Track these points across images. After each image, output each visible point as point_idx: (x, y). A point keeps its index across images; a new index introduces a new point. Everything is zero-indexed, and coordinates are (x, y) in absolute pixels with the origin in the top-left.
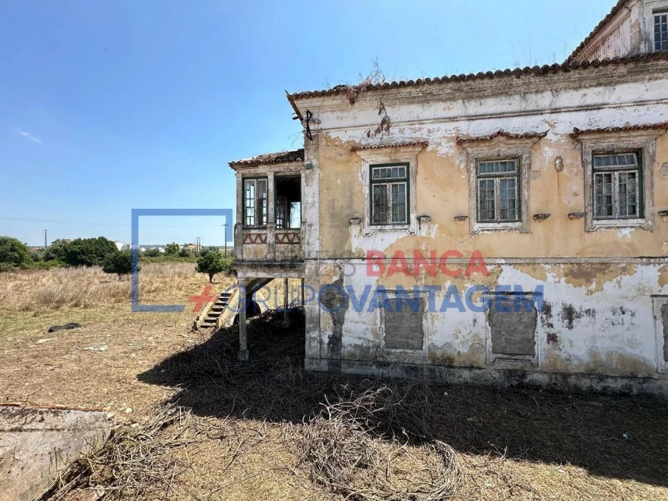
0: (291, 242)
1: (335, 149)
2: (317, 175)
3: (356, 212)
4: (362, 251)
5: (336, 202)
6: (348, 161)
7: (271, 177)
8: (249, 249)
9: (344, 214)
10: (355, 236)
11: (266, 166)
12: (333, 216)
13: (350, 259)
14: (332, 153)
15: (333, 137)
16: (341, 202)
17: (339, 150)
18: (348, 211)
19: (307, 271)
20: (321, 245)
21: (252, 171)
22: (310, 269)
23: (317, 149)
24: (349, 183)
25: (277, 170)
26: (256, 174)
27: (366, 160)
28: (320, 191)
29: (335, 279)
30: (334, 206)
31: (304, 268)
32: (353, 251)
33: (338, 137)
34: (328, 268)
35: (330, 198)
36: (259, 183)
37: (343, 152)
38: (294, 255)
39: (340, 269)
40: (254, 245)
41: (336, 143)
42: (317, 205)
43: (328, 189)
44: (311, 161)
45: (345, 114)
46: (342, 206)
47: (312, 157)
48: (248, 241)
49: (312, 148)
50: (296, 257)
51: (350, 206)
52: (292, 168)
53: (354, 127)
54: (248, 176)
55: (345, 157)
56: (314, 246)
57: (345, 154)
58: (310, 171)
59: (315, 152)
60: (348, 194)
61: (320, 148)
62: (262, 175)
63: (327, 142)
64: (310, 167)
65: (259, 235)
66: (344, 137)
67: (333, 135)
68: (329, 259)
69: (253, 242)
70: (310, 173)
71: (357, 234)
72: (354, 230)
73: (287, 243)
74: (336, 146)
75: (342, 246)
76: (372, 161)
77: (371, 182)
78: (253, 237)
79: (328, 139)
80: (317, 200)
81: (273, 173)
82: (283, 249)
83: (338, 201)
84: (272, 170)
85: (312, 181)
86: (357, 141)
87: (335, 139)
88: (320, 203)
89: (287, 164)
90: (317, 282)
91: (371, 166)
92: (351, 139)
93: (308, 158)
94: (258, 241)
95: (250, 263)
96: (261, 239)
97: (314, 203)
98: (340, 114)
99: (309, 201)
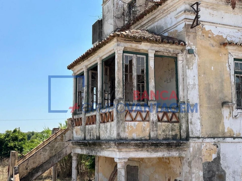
0: (169, 121)
1: (209, 40)
2: (196, 61)
3: (226, 97)
4: (232, 131)
5: (211, 87)
6: (219, 52)
7: (151, 55)
8: (131, 127)
9: (217, 98)
10: (227, 117)
11: (148, 44)
12: (209, 98)
13: (224, 138)
14: (207, 43)
15: (207, 29)
16: (215, 87)
17: (212, 42)
18: (220, 95)
19: (191, 149)
20: (202, 125)
21: (134, 46)
22: (194, 147)
23: (195, 38)
24: (220, 71)
25: (157, 49)
26: (136, 49)
27: (231, 53)
28: (199, 76)
29: (214, 156)
30: (209, 90)
31: (188, 147)
32: (226, 131)
33: (211, 30)
34: (208, 146)
35: (206, 82)
36: (138, 59)
37: (215, 44)
38: (174, 133)
39: (217, 147)
40: (137, 123)
41: (210, 35)
42: (197, 87)
43: (204, 74)
44: (191, 47)
45: (215, 12)
46: (216, 90)
47: (192, 44)
48: (128, 118)
49: (192, 36)
50: (176, 135)
51: (221, 91)
52: (170, 49)
53: (221, 24)
54: (128, 50)
55: (217, 48)
56: (196, 125)
57: (216, 45)
58: (190, 55)
59: (194, 39)
60: (220, 80)
61: (197, 37)
62: (142, 51)
63: (203, 33)
64: (190, 52)
65: (139, 112)
66: (216, 31)
67: (207, 27)
68: (208, 138)
69: (133, 120)
70: (191, 57)
71: (228, 116)
72: (226, 111)
73: (165, 122)
74: (210, 37)
75: (217, 127)
76: (235, 55)
77: (236, 73)
78: (134, 114)
79: (203, 29)
80: (197, 83)
81: (154, 51)
82: (164, 128)
83: (212, 85)
84: (153, 48)
85: (193, 64)
86: (224, 37)
87: (209, 31)
88: (199, 85)
89: (167, 46)
90: (200, 160)
91: (235, 59)
92: (220, 34)
93: (189, 44)
94: (139, 118)
95: (139, 142)
96: (141, 116)
97: (194, 85)
98: (211, 11)
99: (191, 83)
